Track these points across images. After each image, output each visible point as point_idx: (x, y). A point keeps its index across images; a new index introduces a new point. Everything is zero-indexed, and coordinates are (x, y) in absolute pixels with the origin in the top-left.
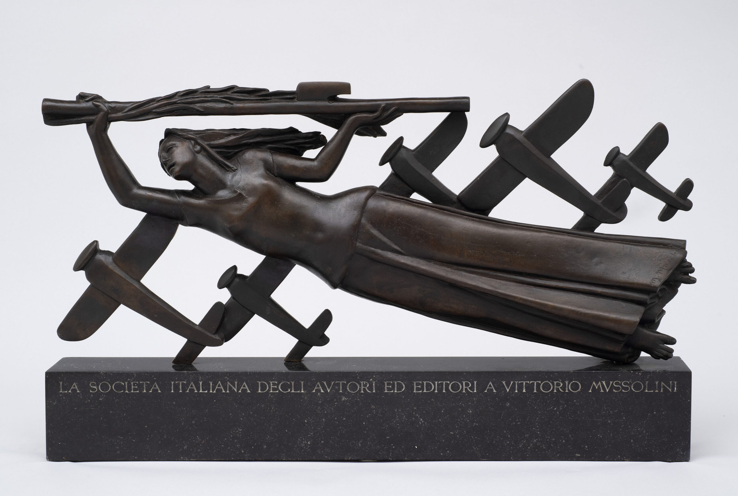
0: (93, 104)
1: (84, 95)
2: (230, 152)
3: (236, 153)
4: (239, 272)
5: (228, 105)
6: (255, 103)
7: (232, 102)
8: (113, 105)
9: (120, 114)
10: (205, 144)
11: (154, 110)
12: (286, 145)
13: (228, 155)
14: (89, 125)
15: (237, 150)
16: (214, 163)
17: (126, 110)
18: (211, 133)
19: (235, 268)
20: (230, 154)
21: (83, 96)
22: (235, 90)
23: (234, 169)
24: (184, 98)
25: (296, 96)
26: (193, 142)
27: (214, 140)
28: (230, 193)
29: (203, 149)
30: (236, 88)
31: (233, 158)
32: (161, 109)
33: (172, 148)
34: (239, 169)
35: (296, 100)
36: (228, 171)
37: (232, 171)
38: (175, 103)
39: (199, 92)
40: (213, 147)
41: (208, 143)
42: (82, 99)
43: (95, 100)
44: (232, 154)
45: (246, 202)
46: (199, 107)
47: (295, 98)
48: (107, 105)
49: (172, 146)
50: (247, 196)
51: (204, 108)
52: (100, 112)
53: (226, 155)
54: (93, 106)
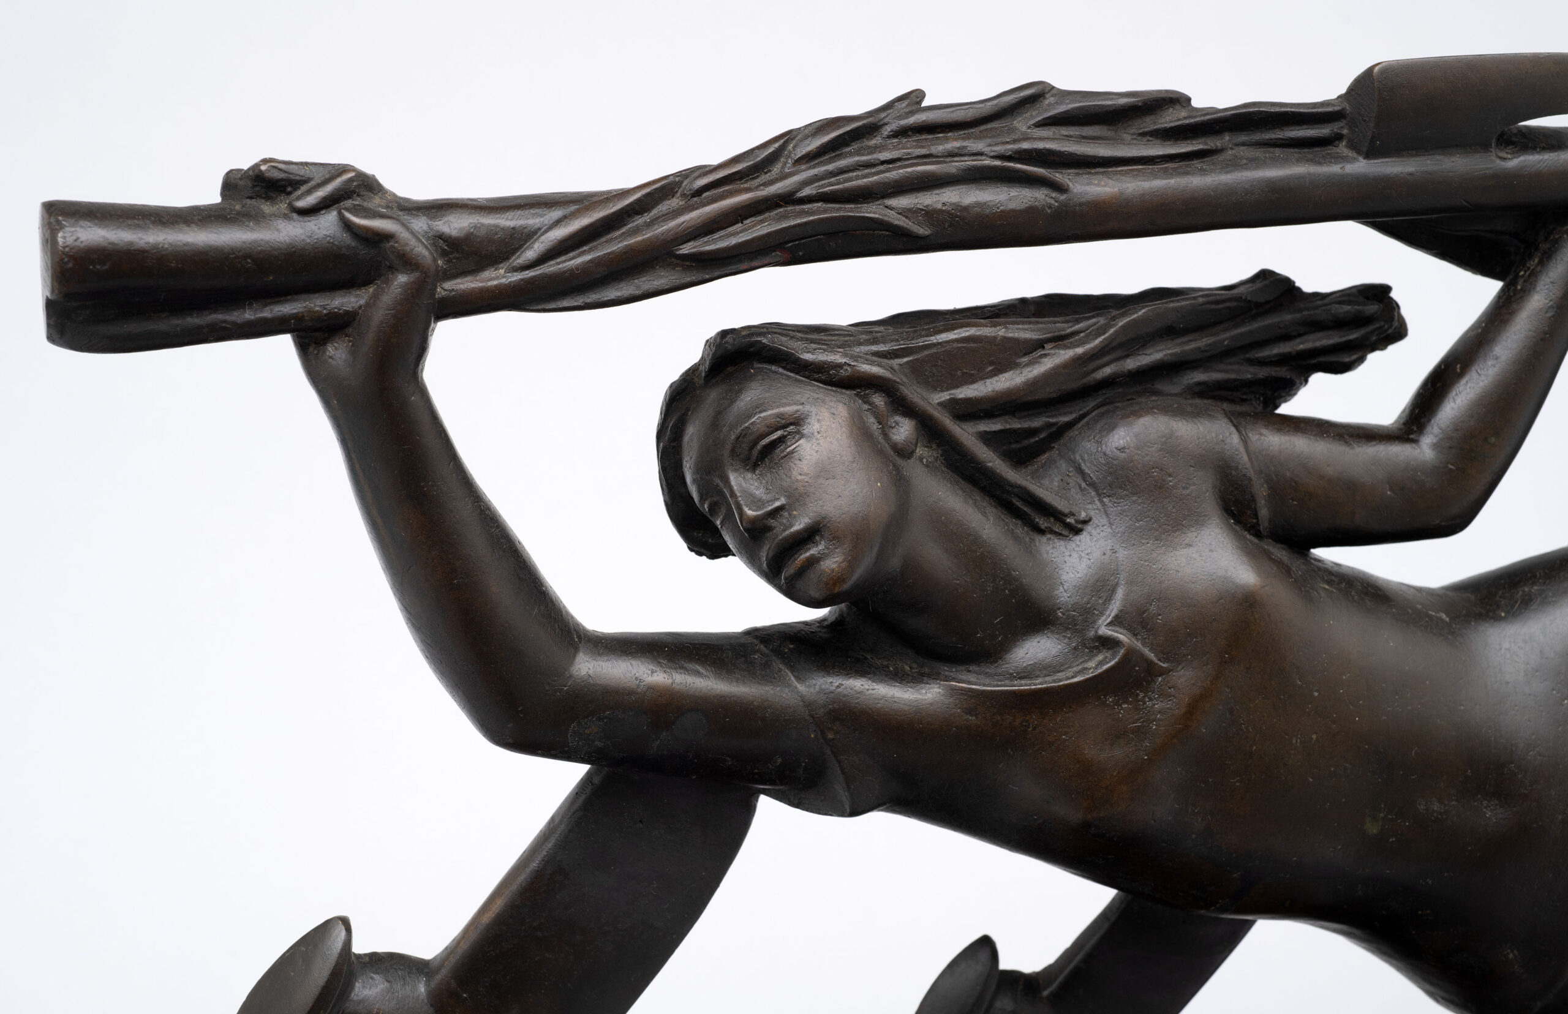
0: (347, 226)
1: (282, 175)
2: (1033, 432)
3: (1058, 432)
4: (1006, 963)
5: (1037, 196)
6: (1167, 174)
7: (1059, 176)
8: (455, 225)
9: (497, 277)
10: (933, 400)
11: (686, 249)
12: (1262, 363)
13: (1026, 442)
14: (321, 343)
15: (1065, 414)
16: (978, 496)
17: (530, 254)
18: (956, 345)
19: (985, 946)
20: (1032, 440)
21: (282, 180)
22: (1052, 108)
23: (1077, 521)
24: (831, 167)
25: (1345, 131)
26: (879, 400)
27: (971, 380)
28: (1075, 648)
29: (929, 429)
30: (1050, 99)
31: (1044, 457)
32: (721, 238)
33: (781, 440)
34: (1099, 520)
35: (1342, 148)
36: (1042, 532)
37: (1065, 532)
38: (787, 199)
39: (887, 130)
40: (967, 411)
41: (945, 396)
42: (268, 198)
43: (349, 203)
44: (1042, 436)
45: (1163, 695)
46: (905, 212)
47: (1339, 137)
48: (420, 224)
49: (779, 433)
50: (1166, 660)
51: (929, 214)
52: (392, 269)
53: (1014, 446)
54: (346, 238)
